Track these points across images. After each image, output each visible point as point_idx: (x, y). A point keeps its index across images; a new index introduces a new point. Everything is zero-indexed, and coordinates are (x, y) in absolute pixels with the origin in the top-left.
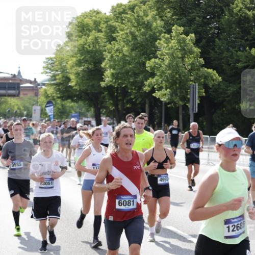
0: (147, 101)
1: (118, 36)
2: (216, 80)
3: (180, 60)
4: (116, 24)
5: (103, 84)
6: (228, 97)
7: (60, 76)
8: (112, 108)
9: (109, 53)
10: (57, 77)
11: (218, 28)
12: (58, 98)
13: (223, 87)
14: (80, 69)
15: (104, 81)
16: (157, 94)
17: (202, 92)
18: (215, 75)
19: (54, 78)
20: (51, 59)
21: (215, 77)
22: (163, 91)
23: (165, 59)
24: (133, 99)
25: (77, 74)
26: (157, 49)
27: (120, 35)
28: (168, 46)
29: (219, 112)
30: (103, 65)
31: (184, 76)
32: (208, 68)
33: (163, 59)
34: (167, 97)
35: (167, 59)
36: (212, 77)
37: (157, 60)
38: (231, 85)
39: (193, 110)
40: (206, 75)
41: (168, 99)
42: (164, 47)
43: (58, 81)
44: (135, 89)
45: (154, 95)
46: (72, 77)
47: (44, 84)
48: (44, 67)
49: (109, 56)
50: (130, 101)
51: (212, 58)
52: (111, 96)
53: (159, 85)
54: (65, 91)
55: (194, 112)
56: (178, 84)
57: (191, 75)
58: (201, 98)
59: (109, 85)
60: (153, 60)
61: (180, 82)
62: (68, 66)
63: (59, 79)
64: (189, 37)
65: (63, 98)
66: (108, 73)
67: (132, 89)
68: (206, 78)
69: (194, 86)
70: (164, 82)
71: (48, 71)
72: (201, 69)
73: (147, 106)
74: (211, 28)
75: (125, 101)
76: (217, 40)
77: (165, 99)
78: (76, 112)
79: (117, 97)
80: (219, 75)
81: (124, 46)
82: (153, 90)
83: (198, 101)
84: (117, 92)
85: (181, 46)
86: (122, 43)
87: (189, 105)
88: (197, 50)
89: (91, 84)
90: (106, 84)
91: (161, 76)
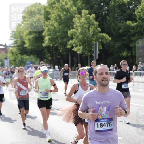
0: (70, 53)
1: (51, 17)
2: (108, 40)
3: (87, 29)
4: (50, 10)
5: (44, 45)
6: (115, 49)
7: (20, 41)
8: (50, 58)
9: (47, 27)
10: (18, 42)
11: (108, 10)
12: (19, 54)
13: (112, 44)
14: (31, 37)
15: (45, 43)
16: (75, 49)
17: (100, 47)
18: (107, 37)
19: (16, 43)
20: (14, 32)
21: (107, 38)
22: (78, 47)
23: (78, 29)
24: (62, 53)
25: (29, 40)
26: (74, 23)
27: (52, 16)
28: (80, 21)
29: (110, 58)
30: (43, 34)
31: (89, 38)
32: (103, 33)
33: (77, 29)
34: (81, 51)
35: (79, 29)
36: (105, 38)
37: (74, 30)
38: (117, 42)
39: (96, 58)
40: (102, 37)
41: (81, 52)
42: (78, 22)
43: (18, 44)
44: (62, 47)
45: (73, 49)
46: (26, 41)
47: (11, 47)
48: (10, 37)
49: (47, 28)
50: (60, 54)
51: (105, 28)
52: (49, 51)
53: (76, 44)
54: (22, 50)
55: (97, 58)
56: (86, 43)
57: (93, 38)
58: (100, 50)
59: (47, 45)
60: (72, 30)
61: (88, 42)
62: (24, 36)
63: (19, 43)
64: (92, 16)
65: (22, 54)
66: (47, 38)
67: (60, 47)
68: (102, 39)
69: (95, 44)
70: (78, 42)
71: (12, 38)
72: (99, 34)
73: (70, 56)
74: (104, 11)
75: (57, 54)
76: (107, 17)
77: (80, 52)
78: (29, 62)
79: (52, 52)
80: (110, 37)
81: (55, 23)
82: (73, 47)
83: (98, 52)
84: (52, 49)
85: (87, 21)
86: (54, 21)
87: (94, 55)
88: (96, 23)
89: (37, 45)
90: (46, 45)
91: (77, 39)
